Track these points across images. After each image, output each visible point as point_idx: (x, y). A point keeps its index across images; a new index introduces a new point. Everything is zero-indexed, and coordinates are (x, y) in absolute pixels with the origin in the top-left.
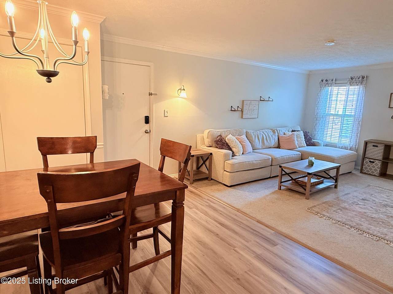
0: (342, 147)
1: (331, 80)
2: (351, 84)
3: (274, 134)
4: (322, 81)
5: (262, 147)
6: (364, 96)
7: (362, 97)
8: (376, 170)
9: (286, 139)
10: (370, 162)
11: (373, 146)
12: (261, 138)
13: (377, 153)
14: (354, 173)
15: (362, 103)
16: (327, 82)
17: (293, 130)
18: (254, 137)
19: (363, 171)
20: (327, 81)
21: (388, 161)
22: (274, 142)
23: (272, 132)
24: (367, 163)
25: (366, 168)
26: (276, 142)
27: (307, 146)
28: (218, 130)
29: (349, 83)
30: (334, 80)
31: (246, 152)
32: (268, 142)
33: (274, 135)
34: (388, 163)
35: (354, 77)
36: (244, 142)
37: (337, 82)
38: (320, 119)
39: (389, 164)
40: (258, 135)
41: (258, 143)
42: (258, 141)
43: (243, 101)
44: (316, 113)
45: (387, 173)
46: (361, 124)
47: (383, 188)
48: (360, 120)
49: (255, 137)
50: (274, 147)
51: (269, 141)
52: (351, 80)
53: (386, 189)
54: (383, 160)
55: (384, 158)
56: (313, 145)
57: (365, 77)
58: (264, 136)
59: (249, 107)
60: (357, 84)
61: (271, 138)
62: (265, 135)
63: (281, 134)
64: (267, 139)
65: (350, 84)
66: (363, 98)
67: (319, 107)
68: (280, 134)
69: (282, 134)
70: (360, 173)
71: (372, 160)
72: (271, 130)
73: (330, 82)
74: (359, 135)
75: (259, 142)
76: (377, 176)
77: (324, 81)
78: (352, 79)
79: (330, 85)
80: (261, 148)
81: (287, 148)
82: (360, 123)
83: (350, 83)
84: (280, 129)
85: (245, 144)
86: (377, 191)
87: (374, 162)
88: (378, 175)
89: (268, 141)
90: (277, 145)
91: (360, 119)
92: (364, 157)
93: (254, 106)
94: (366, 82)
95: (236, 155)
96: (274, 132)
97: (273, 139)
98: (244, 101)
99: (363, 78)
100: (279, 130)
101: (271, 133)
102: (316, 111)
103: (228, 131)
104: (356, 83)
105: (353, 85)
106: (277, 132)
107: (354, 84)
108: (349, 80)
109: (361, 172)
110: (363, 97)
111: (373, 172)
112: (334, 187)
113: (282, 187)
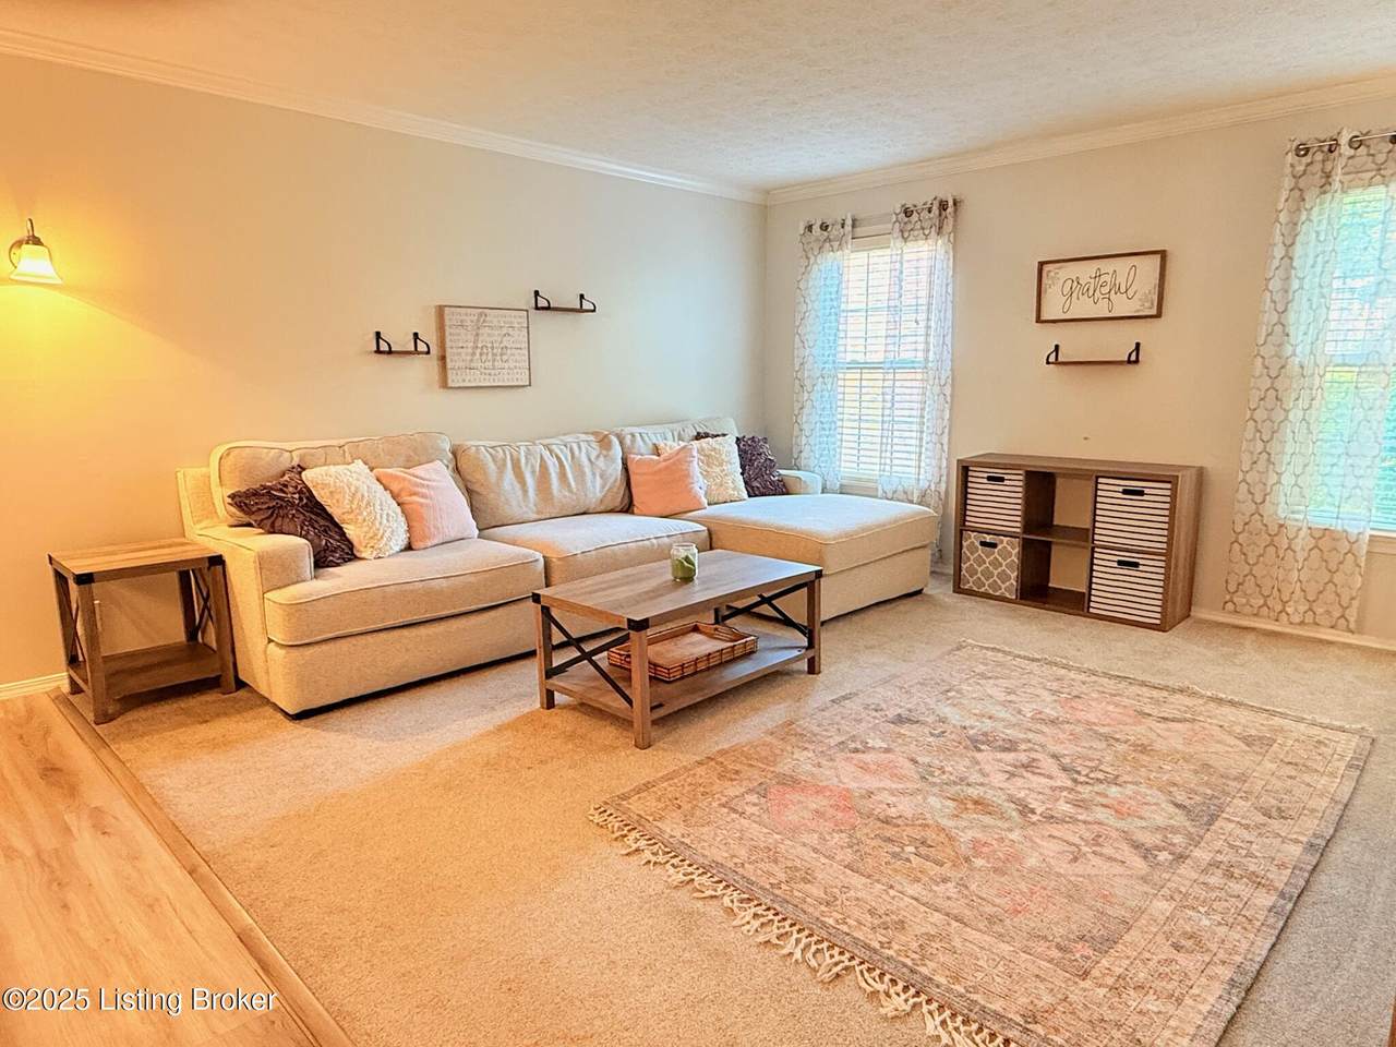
0: (895, 492)
1: (840, 226)
2: (906, 235)
3: (604, 452)
4: (810, 228)
5: (538, 512)
6: (954, 282)
7: (944, 287)
8: (1004, 577)
9: (655, 473)
10: (984, 544)
11: (989, 478)
12: (533, 472)
13: (1002, 507)
14: (929, 596)
15: (946, 310)
16: (825, 233)
17: (698, 433)
18: (492, 467)
19: (964, 585)
20: (824, 227)
21: (1050, 539)
22: (603, 487)
23: (594, 445)
24: (973, 549)
25: (973, 572)
26: (610, 488)
27: (750, 496)
28: (287, 446)
29: (897, 233)
30: (849, 222)
31: (424, 538)
32: (571, 491)
33: (602, 459)
34: (1048, 545)
35: (915, 206)
36: (415, 494)
37: (859, 231)
38: (814, 386)
39: (1054, 548)
40: (519, 460)
41: (520, 493)
42: (518, 486)
43: (440, 310)
44: (797, 362)
45: (1050, 585)
46: (952, 396)
47: (1009, 653)
48: (943, 377)
49: (501, 468)
50: (602, 508)
51: (573, 484)
52: (907, 219)
53: (1019, 656)
54: (1024, 532)
55: (1028, 526)
56: (782, 489)
57: (951, 203)
58: (552, 463)
59: (477, 335)
60: (927, 232)
61: (587, 470)
62: (558, 458)
63: (641, 453)
64: (563, 476)
65: (903, 237)
66: (950, 290)
67: (805, 335)
68: (635, 451)
69: (643, 451)
70: (954, 592)
71: (988, 538)
72: (592, 438)
73: (835, 232)
74: (945, 440)
75: (525, 492)
76: (1010, 601)
77: (816, 228)
78: (908, 213)
79: (836, 244)
80: (535, 516)
81: (658, 509)
82: (948, 391)
83: (902, 231)
84: (636, 430)
85: (422, 505)
86: (981, 668)
87: (994, 546)
88: (1014, 597)
89: (569, 486)
90: (617, 500)
91: (946, 373)
92: (962, 528)
93: (505, 331)
94: (954, 226)
95: (363, 555)
96: (604, 442)
97: (594, 474)
98: (447, 310)
99: (943, 206)
100: (633, 436)
101: (587, 450)
102: (796, 352)
103: (346, 448)
104: (923, 229)
105: (911, 237)
106: (621, 443)
107: (916, 233)
108: (897, 221)
109: (958, 589)
110: (947, 285)
111: (994, 586)
112: (806, 669)
113: (559, 698)
